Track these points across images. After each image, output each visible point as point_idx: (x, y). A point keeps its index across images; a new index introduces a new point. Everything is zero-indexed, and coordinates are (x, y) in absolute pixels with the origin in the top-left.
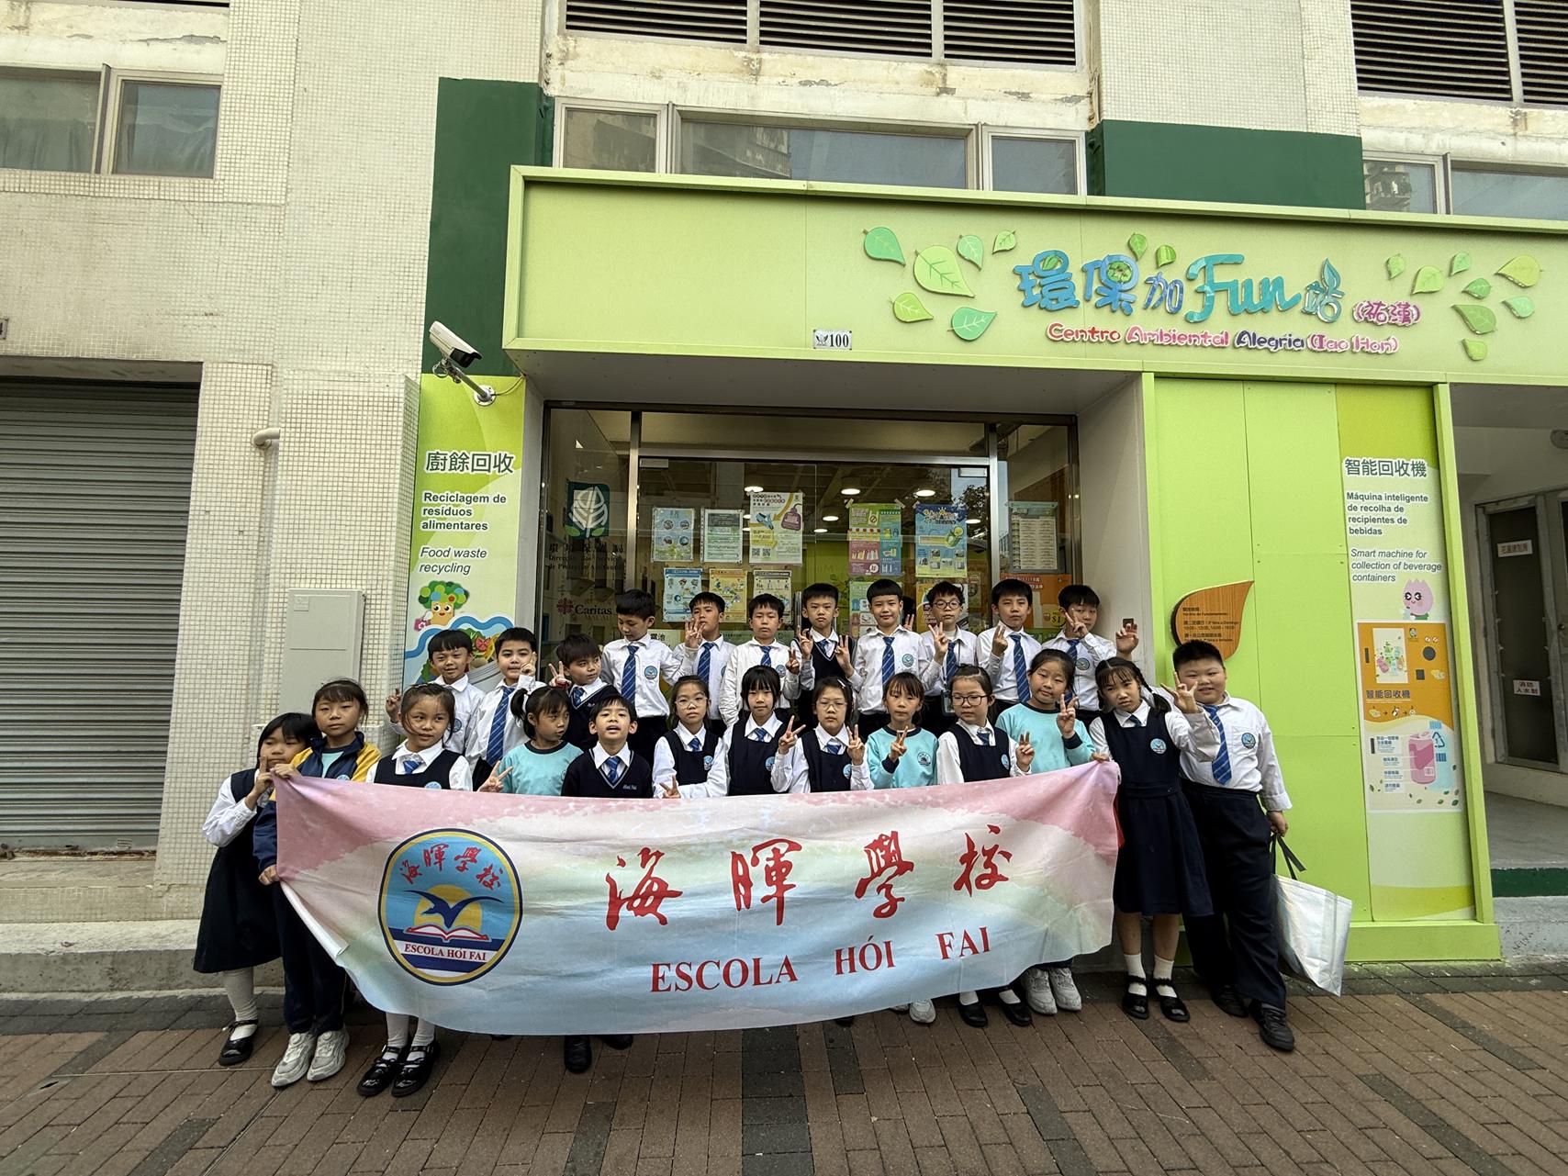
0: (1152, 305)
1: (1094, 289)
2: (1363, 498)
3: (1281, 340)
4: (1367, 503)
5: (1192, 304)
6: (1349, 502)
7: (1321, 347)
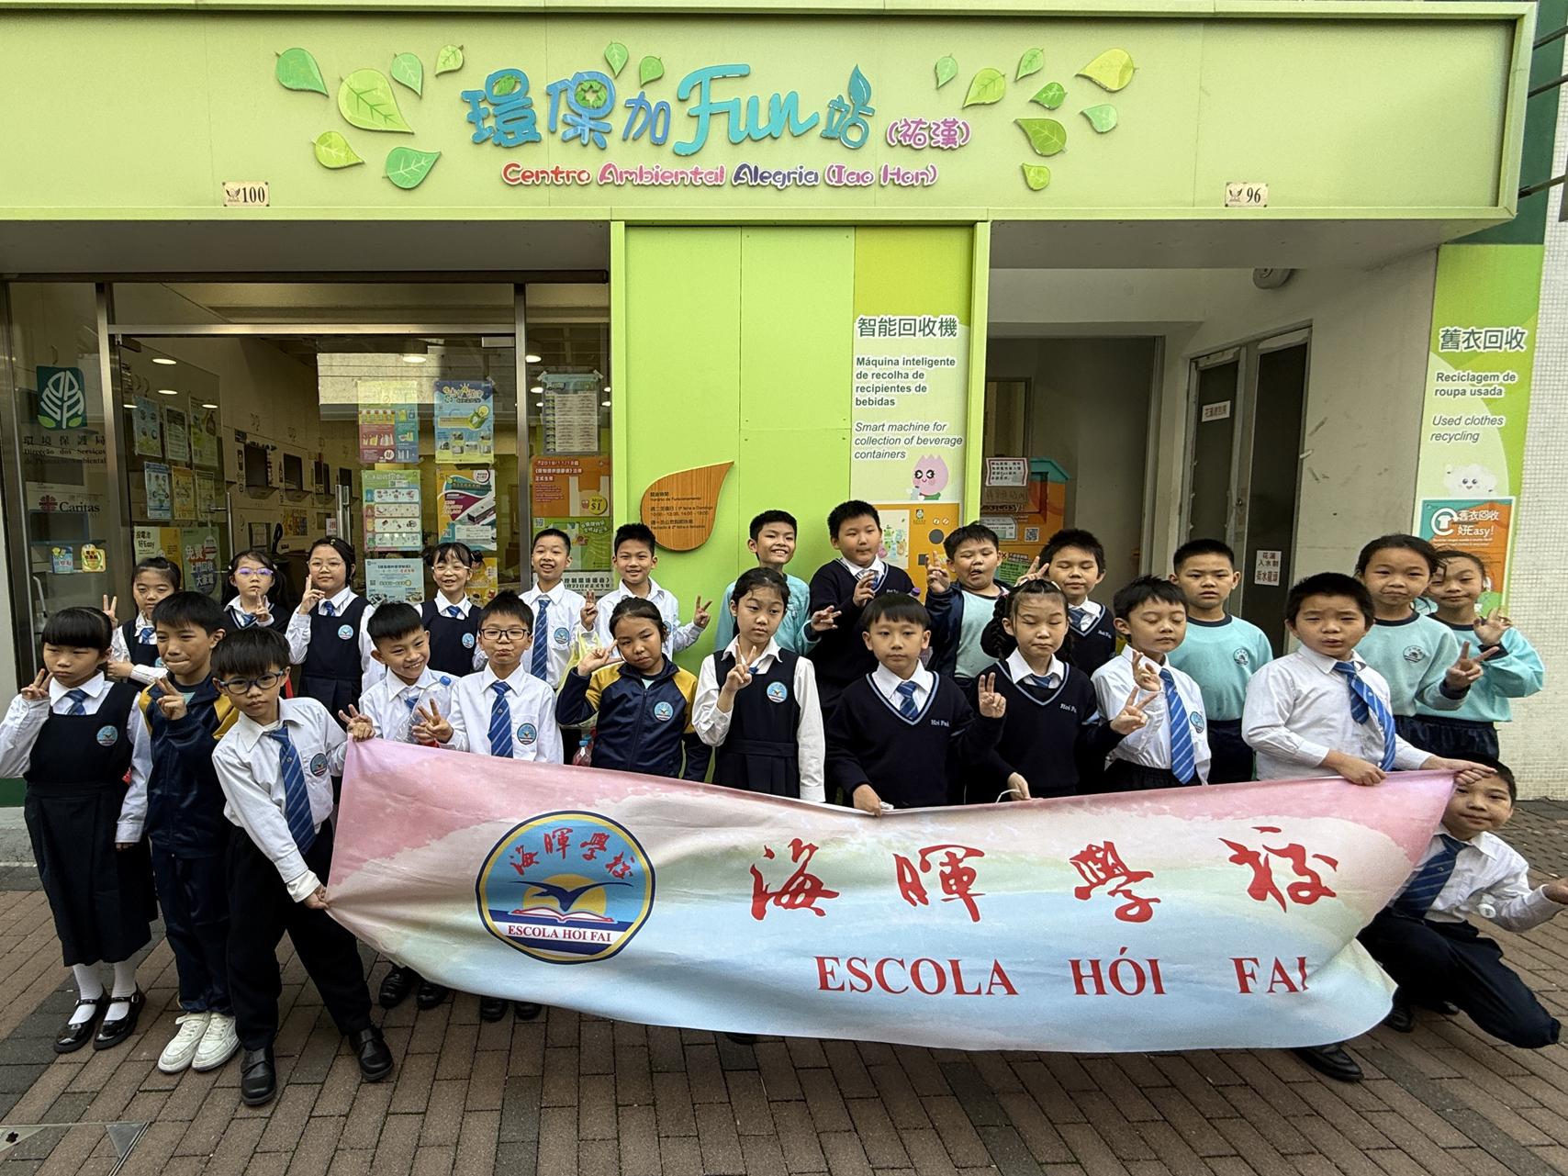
0: (631, 136)
1: (561, 116)
2: (876, 363)
3: (789, 174)
4: (878, 370)
5: (682, 131)
6: (858, 369)
7: (840, 180)
